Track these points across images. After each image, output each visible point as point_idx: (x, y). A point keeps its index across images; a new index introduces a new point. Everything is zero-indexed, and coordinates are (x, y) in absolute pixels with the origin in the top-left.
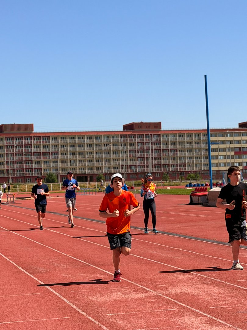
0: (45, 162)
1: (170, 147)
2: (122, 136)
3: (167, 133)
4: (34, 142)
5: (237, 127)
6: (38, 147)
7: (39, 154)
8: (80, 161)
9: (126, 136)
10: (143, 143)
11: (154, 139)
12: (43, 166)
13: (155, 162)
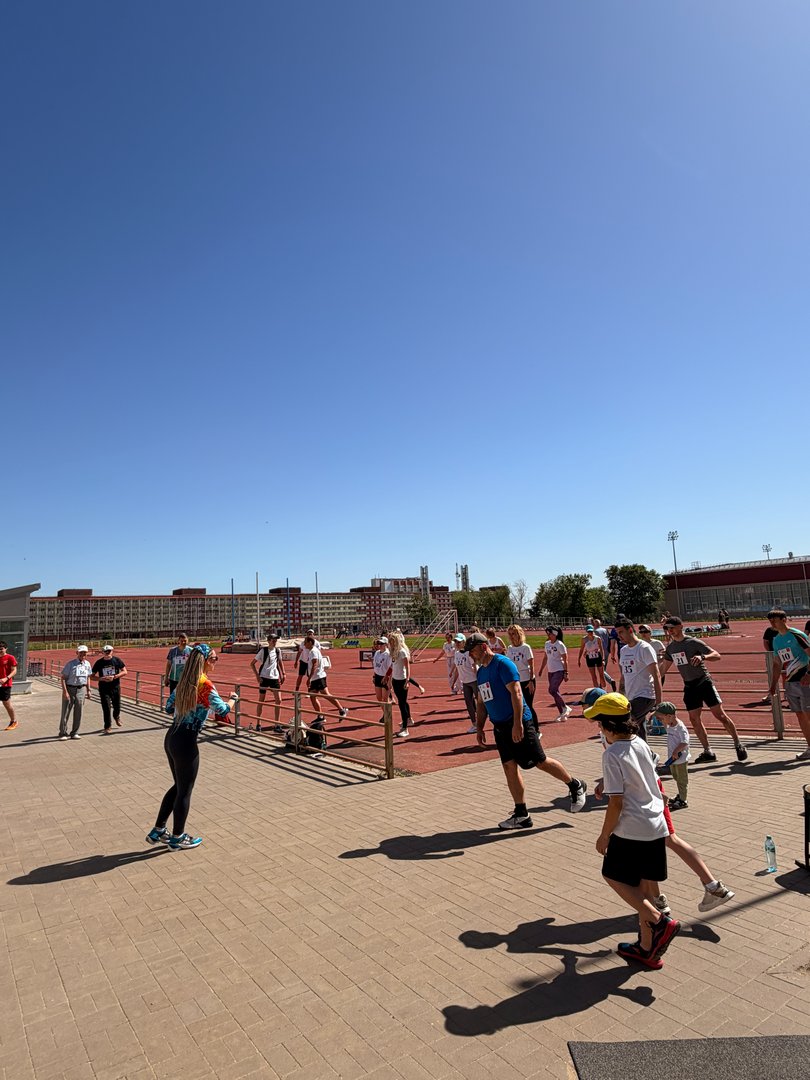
0: (101, 622)
1: (213, 608)
2: (171, 600)
3: (211, 597)
4: (92, 605)
5: (268, 592)
6: (96, 609)
7: (97, 614)
8: (134, 621)
9: (175, 600)
10: (189, 606)
11: (200, 602)
12: (99, 625)
13: (200, 621)
